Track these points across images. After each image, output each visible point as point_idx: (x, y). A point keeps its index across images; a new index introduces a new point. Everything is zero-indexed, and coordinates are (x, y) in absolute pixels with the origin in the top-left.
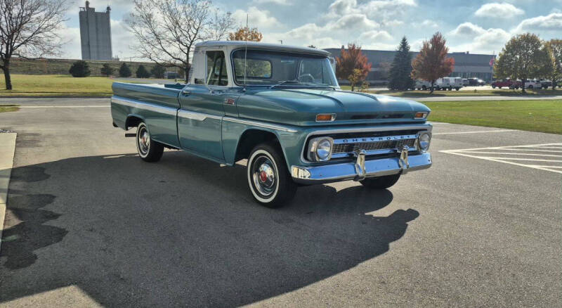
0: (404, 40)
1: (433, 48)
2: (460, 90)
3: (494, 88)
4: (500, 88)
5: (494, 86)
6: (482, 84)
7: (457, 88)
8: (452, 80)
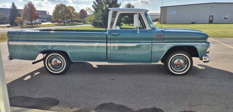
0: (13, 3)
1: (29, 7)
2: (41, 24)
3: (52, 23)
4: (54, 23)
5: (52, 22)
6: (46, 22)
7: (40, 24)
8: (37, 21)
